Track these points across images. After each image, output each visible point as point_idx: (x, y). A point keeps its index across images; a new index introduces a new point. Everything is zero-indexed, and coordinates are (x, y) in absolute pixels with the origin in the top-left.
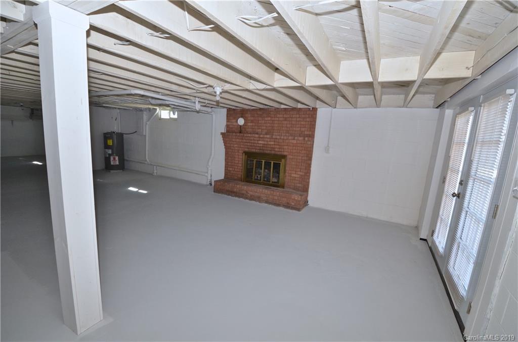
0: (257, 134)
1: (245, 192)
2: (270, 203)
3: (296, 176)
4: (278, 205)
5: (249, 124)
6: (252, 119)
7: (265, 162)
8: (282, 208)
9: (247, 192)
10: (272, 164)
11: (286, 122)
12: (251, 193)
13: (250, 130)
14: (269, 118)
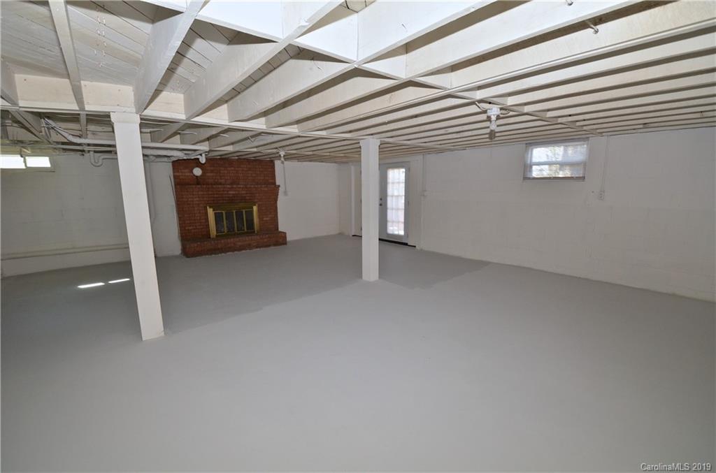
0: (221, 184)
1: (232, 245)
2: (260, 247)
3: (268, 219)
4: (269, 246)
5: (209, 174)
6: (212, 168)
7: (236, 212)
8: (272, 247)
9: (234, 244)
10: (244, 213)
11: (250, 172)
12: (240, 244)
13: (211, 181)
14: (233, 168)
